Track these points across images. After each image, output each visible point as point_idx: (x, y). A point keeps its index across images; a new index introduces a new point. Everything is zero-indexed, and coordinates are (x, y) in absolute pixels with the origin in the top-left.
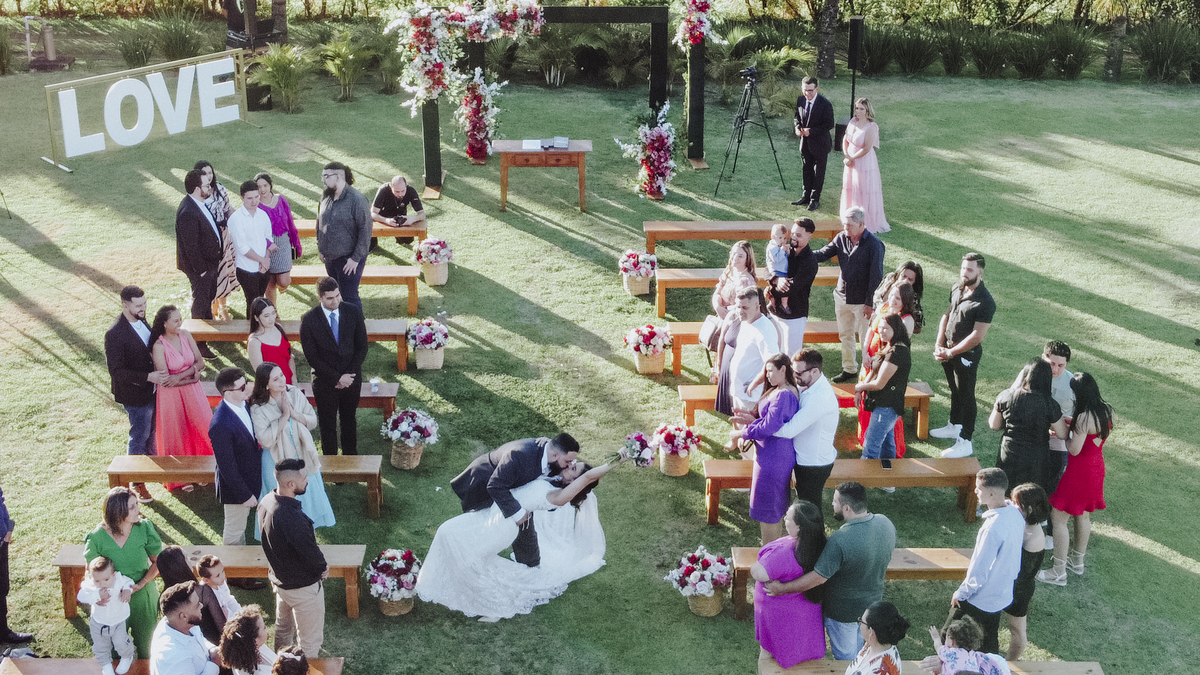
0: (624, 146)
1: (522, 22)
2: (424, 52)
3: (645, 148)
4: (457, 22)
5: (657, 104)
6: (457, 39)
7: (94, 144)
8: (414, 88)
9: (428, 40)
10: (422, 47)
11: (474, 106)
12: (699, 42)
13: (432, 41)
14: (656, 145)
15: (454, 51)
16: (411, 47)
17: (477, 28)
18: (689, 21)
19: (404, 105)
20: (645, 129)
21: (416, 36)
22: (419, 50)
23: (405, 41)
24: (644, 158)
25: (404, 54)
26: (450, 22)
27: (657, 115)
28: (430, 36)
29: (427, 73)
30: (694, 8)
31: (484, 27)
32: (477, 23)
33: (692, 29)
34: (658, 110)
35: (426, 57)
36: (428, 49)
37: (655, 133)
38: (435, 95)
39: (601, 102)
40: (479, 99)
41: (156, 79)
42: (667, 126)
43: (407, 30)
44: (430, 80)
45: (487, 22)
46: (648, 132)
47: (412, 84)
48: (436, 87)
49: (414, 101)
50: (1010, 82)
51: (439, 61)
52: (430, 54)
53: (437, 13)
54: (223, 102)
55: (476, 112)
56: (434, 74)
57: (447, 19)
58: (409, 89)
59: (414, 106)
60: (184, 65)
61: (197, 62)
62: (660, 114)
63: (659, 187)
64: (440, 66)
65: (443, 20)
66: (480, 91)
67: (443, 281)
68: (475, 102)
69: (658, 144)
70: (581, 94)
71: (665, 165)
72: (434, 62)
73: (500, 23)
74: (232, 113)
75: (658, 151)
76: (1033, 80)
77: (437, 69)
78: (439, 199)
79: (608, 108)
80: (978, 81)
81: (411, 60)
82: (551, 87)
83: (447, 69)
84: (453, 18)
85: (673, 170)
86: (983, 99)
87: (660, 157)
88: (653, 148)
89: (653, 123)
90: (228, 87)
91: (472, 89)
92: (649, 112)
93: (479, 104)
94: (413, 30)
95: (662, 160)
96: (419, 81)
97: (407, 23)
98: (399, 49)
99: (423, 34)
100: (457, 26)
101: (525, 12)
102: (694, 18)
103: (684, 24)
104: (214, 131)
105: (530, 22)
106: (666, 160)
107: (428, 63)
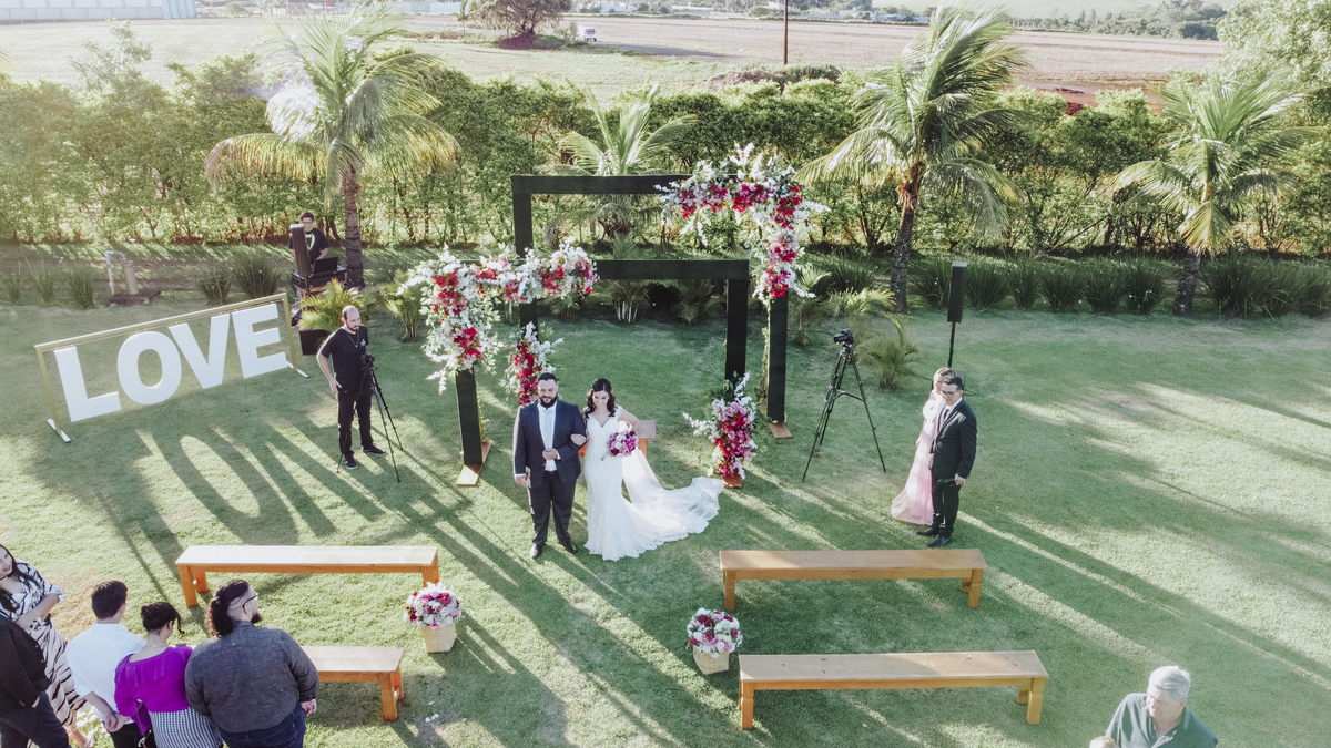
0: (695, 423)
1: (570, 280)
2: (453, 315)
3: (720, 425)
4: (489, 281)
5: (735, 374)
6: (493, 299)
7: (108, 404)
8: (444, 357)
9: (457, 300)
10: (450, 308)
11: (525, 367)
12: (783, 296)
13: (462, 302)
14: (733, 424)
15: (490, 313)
16: (436, 309)
17: (514, 287)
18: (771, 272)
19: (431, 377)
20: (720, 404)
21: (442, 296)
22: (447, 313)
23: (429, 301)
24: (719, 437)
25: (430, 316)
26: (480, 280)
27: (735, 388)
28: (459, 296)
29: (456, 340)
30: (777, 257)
31: (522, 287)
32: (515, 282)
33: (775, 281)
34: (735, 382)
35: (454, 322)
36: (457, 312)
37: (732, 410)
38: (468, 364)
39: (672, 341)
40: (530, 358)
41: (182, 331)
42: (745, 400)
43: (432, 288)
44: (461, 348)
45: (526, 280)
46: (724, 408)
47: (441, 352)
48: (468, 356)
49: (443, 372)
50: (1085, 316)
51: (470, 326)
52: (460, 318)
53: (465, 270)
54: (264, 351)
55: (528, 372)
56: (466, 341)
57: (477, 277)
58: (437, 359)
59: (443, 378)
60: (217, 313)
61: (233, 310)
62: (739, 387)
63: (737, 470)
64: (472, 332)
65: (472, 277)
66: (531, 350)
67: (448, 647)
68: (526, 362)
69: (737, 422)
70: (652, 332)
71: (743, 446)
72: (463, 327)
73: (542, 282)
74: (279, 362)
75: (736, 429)
76: (1106, 315)
77: (468, 336)
78: (476, 485)
79: (679, 350)
80: (1051, 316)
81: (438, 324)
82: (623, 323)
83: (481, 335)
84: (484, 275)
85: (753, 451)
86: (1067, 339)
87: (737, 438)
88: (730, 428)
89: (729, 397)
90: (273, 335)
91: (523, 347)
92: (726, 384)
93: (531, 362)
94: (437, 290)
95: (741, 441)
96: (447, 349)
97: (430, 281)
98: (423, 311)
99: (451, 294)
100: (490, 286)
101: (573, 268)
102: (777, 269)
103: (765, 275)
104: (255, 382)
105: (579, 279)
106: (745, 440)
107: (457, 330)
